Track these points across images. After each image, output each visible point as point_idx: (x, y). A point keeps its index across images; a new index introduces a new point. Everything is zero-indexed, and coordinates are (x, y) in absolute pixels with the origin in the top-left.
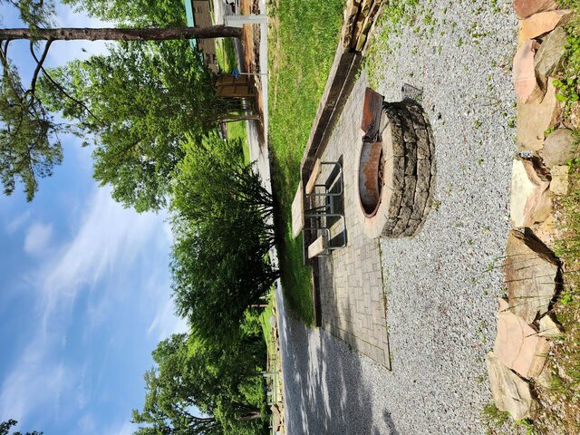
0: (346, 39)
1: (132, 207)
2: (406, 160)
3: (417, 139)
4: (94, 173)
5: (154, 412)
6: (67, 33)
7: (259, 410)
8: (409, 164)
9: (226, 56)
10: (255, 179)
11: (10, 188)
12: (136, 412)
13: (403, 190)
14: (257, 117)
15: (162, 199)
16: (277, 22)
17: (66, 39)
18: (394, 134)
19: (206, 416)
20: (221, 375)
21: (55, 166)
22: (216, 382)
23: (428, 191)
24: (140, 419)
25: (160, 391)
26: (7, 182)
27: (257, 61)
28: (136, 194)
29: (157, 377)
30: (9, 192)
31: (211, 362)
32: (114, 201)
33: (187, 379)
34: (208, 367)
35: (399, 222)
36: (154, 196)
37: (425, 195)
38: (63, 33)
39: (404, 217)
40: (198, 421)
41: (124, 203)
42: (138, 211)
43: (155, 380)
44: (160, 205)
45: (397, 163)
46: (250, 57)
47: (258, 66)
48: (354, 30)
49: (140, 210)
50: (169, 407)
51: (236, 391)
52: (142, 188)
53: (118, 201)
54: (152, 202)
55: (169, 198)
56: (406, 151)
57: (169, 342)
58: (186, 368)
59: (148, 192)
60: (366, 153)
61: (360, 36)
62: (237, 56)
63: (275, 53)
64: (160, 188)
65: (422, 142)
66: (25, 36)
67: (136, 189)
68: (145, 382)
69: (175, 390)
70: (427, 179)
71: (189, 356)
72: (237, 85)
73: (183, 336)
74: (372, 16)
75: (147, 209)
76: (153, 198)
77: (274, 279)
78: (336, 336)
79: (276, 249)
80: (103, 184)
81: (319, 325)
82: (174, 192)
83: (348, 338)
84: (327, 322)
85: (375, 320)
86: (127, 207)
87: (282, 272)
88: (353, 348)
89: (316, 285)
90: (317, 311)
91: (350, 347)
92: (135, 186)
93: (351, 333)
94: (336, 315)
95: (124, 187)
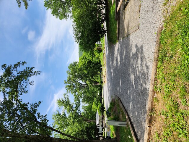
1: (58, 18)
4: (44, 4)
5: (70, 81)
7: (99, 83)
11: (20, 4)
12: (65, 81)
15: (67, 15)
19: (84, 83)
20: (88, 73)
22: (87, 75)
24: (66, 83)
25: (71, 76)
26: (18, 2)
28: (59, 13)
29: (70, 72)
30: (19, 6)
31: (85, 70)
32: (52, 15)
33: (79, 73)
34: (84, 71)
40: (82, 84)
41: (55, 16)
43: (70, 73)
44: (67, 17)
49: (61, 19)
50: (74, 80)
51: (92, 78)
52: (60, 10)
54: (64, 16)
55: (70, 14)
57: (73, 64)
58: (78, 71)
59: (63, 12)
64: (67, 10)
67: (59, 11)
68: (67, 73)
69: (75, 76)
71: (79, 67)
73: (77, 62)
75: (63, 19)
76: (65, 14)
77: (105, 33)
78: (124, 38)
79: (106, 22)
80: (48, 9)
81: (118, 39)
82: (72, 13)
83: (127, 34)
84: (121, 36)
85: (136, 18)
86: (57, 18)
87: (107, 31)
88: (128, 35)
89: (119, 27)
90: (118, 35)
91: (127, 36)
92: (58, 9)
93: (128, 31)
94: (124, 31)
95: (55, 10)
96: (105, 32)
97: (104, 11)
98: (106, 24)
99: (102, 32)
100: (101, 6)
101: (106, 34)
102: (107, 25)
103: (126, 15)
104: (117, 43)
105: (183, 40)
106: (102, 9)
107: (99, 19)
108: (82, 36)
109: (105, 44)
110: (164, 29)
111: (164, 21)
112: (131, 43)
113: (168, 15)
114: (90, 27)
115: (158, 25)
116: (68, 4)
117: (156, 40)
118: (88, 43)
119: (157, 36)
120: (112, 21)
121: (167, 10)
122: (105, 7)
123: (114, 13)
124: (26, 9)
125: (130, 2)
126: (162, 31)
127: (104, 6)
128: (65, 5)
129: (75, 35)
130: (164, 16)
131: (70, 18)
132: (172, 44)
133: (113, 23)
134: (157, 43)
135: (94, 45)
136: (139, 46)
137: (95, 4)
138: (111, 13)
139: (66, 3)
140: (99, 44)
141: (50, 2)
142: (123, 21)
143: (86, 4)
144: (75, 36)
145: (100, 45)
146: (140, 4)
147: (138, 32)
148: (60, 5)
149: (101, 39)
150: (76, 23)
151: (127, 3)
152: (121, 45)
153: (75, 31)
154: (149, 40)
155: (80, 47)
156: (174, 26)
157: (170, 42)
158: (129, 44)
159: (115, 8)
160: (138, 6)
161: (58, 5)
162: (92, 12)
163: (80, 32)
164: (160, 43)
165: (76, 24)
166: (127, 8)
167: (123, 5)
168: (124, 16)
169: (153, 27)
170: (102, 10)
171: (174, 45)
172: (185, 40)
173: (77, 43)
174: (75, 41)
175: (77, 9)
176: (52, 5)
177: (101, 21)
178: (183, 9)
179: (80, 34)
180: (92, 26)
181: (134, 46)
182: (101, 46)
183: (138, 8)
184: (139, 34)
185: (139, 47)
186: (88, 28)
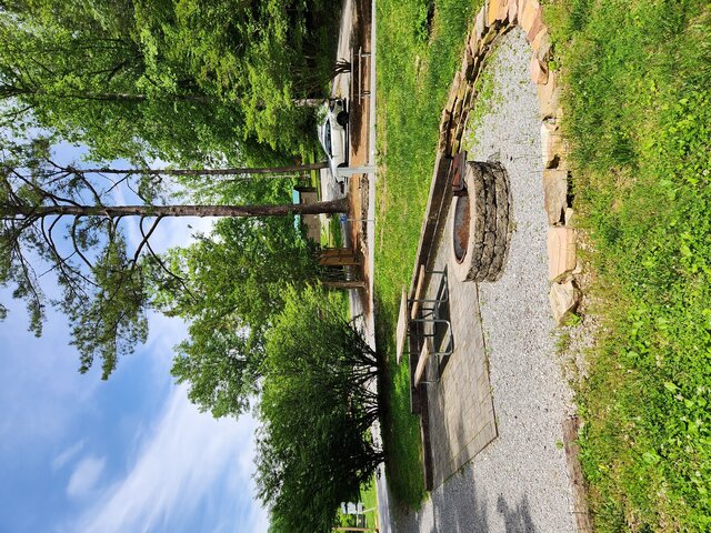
0: (442, 145)
1: (209, 411)
2: (486, 193)
3: (495, 178)
4: (172, 367)
6: (178, 210)
8: (489, 195)
9: (332, 238)
10: (358, 338)
11: (87, 365)
13: (485, 215)
14: (363, 284)
15: (245, 402)
16: (385, 169)
17: (177, 215)
18: (475, 174)
21: (140, 343)
23: (507, 217)
26: (85, 358)
27: (365, 229)
28: (217, 394)
30: (84, 369)
32: (189, 401)
35: (486, 249)
36: (235, 397)
37: (505, 220)
38: (174, 210)
39: (489, 243)
41: (200, 405)
42: (215, 416)
44: (242, 409)
45: (478, 194)
46: (358, 229)
47: (365, 234)
48: (448, 136)
49: (218, 414)
52: (222, 387)
53: (194, 402)
54: (233, 405)
55: (255, 401)
56: (485, 186)
59: (230, 393)
60: (459, 217)
61: (454, 142)
62: (344, 236)
63: (383, 198)
64: (244, 386)
65: (499, 179)
66: (137, 213)
67: (217, 388)
70: (506, 207)
72: (342, 256)
74: (462, 122)
75: (225, 413)
76: (234, 399)
77: (377, 464)
78: (449, 477)
79: (379, 424)
80: (180, 381)
81: (430, 487)
82: (261, 394)
83: (459, 461)
84: (439, 474)
85: (481, 398)
86: (203, 410)
87: (387, 455)
88: (465, 465)
89: (427, 437)
90: (427, 469)
91: (462, 469)
92: (217, 384)
93: (463, 448)
94: (448, 451)
95: (203, 385)
96: (378, 458)
97: (372, 386)
98: (379, 430)
99: (367, 460)
100: (361, 369)
101: (382, 466)
102: (384, 435)
103: (448, 396)
104: (428, 504)
105: (659, 452)
106: (365, 380)
107: (354, 410)
108: (288, 474)
109: (378, 513)
110: (582, 425)
111: (577, 400)
112: (479, 496)
113: (581, 380)
114: (320, 439)
115: (559, 416)
116: (254, 368)
117: (568, 470)
118: (307, 501)
119: (567, 451)
120: (403, 417)
121: (573, 362)
122: (374, 373)
123: (405, 391)
124: (105, 377)
125: (453, 356)
126: (580, 433)
127: (374, 369)
128: (244, 371)
129: (260, 468)
130: (571, 382)
131: (251, 411)
132: (631, 476)
133: (406, 424)
134: (576, 482)
135: (332, 514)
136: (512, 504)
137: (344, 364)
138: (398, 390)
139: (248, 365)
140: (354, 516)
141: (193, 363)
142: (441, 416)
143: (312, 362)
144: (259, 475)
145: (359, 521)
146: (487, 357)
147: (498, 448)
148: (225, 371)
149: (362, 486)
150: (269, 423)
151: (446, 359)
152: (444, 511)
153: (260, 454)
154: (545, 474)
155: (274, 519)
156: (612, 408)
157: (619, 469)
158: (474, 501)
159: (409, 376)
160: (481, 362)
161: (219, 371)
162: (331, 386)
163: (282, 456)
164: (585, 478)
165: (271, 427)
166: (447, 372)
167: (434, 366)
168: (440, 399)
169: (544, 425)
170: (366, 384)
171: (635, 478)
172: (668, 452)
173: (265, 502)
174: (257, 492)
175: (281, 377)
176: (199, 371)
177: (361, 420)
178: (620, 351)
179: (280, 468)
180: (328, 435)
181: (495, 508)
182: (363, 525)
183: (481, 368)
184: (503, 458)
185: (515, 510)
186: (314, 443)
